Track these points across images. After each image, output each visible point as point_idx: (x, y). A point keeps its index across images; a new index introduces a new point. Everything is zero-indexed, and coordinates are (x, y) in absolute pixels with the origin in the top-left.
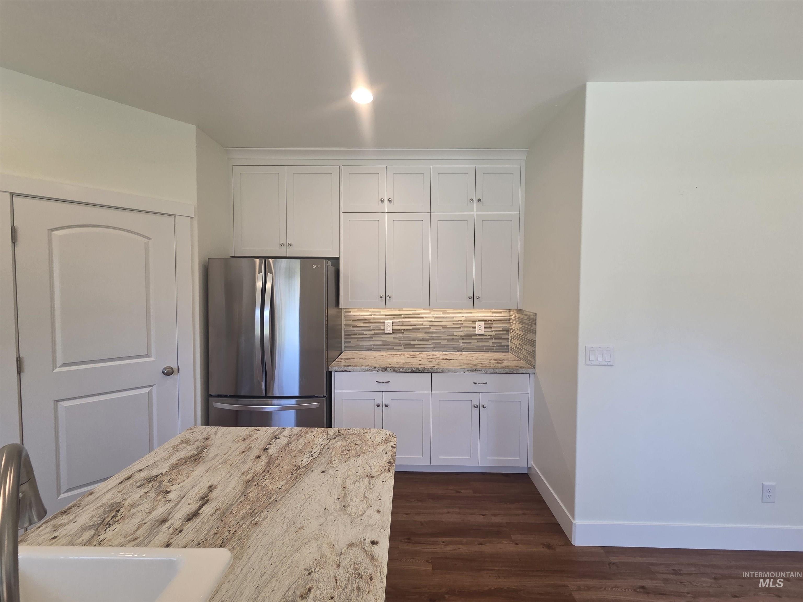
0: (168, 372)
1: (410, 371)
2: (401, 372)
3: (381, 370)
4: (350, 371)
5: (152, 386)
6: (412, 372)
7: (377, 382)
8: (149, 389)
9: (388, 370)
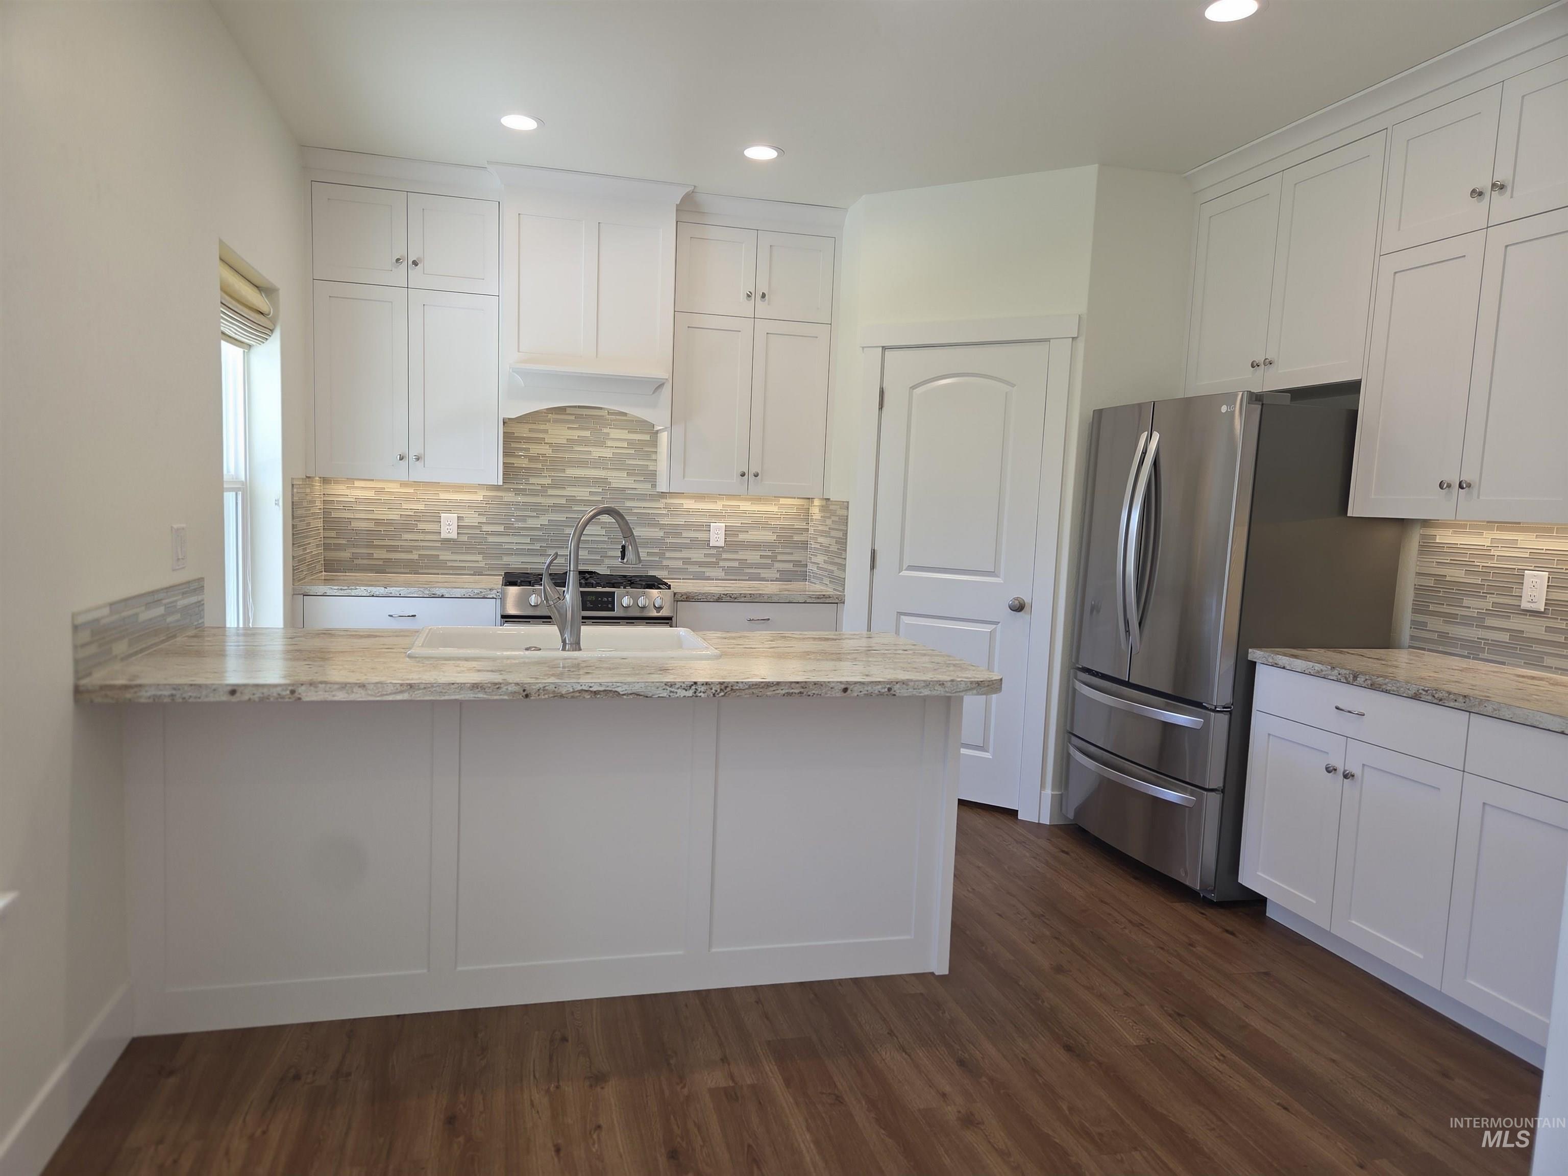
0: (1019, 607)
1: (1411, 693)
2: (1387, 692)
3: (1346, 678)
4: (1284, 668)
5: (997, 623)
6: (1416, 697)
7: (1337, 708)
8: (994, 626)
9: (1361, 680)
